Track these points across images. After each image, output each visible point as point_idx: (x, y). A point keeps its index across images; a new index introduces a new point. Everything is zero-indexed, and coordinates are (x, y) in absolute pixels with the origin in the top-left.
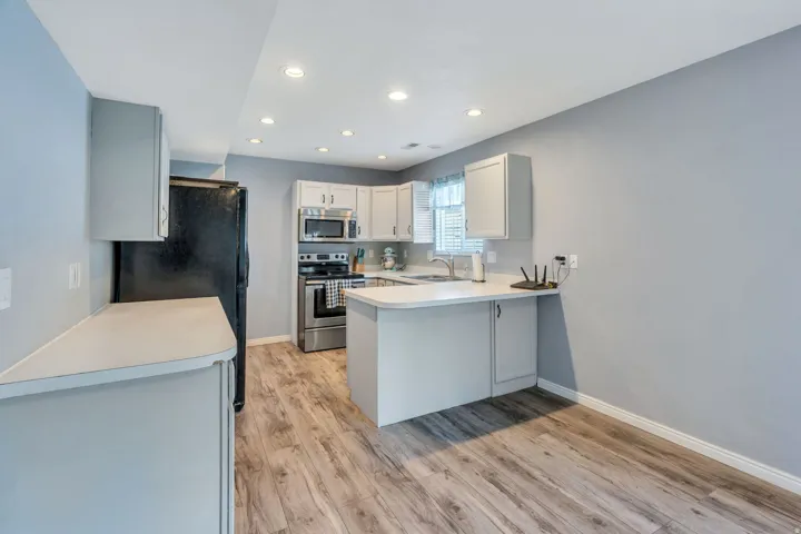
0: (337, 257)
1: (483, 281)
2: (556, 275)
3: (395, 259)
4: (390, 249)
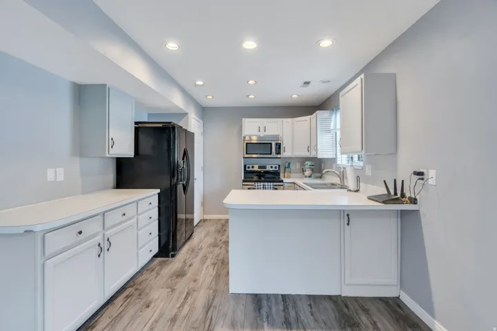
0: (272, 167)
1: (357, 191)
2: (412, 190)
3: (312, 170)
4: (309, 163)
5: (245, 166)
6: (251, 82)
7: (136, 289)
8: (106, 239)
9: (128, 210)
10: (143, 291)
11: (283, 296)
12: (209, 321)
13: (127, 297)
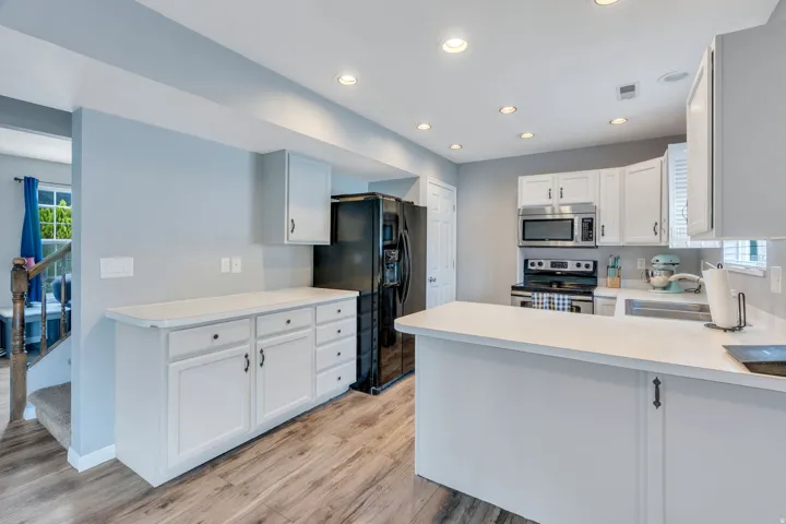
0: (579, 265)
4: (662, 259)
5: (526, 261)
6: (507, 110)
7: (306, 426)
8: (259, 351)
9: (295, 317)
10: (311, 430)
11: (502, 511)
12: (357, 505)
13: (290, 433)
